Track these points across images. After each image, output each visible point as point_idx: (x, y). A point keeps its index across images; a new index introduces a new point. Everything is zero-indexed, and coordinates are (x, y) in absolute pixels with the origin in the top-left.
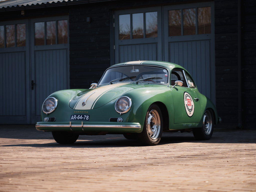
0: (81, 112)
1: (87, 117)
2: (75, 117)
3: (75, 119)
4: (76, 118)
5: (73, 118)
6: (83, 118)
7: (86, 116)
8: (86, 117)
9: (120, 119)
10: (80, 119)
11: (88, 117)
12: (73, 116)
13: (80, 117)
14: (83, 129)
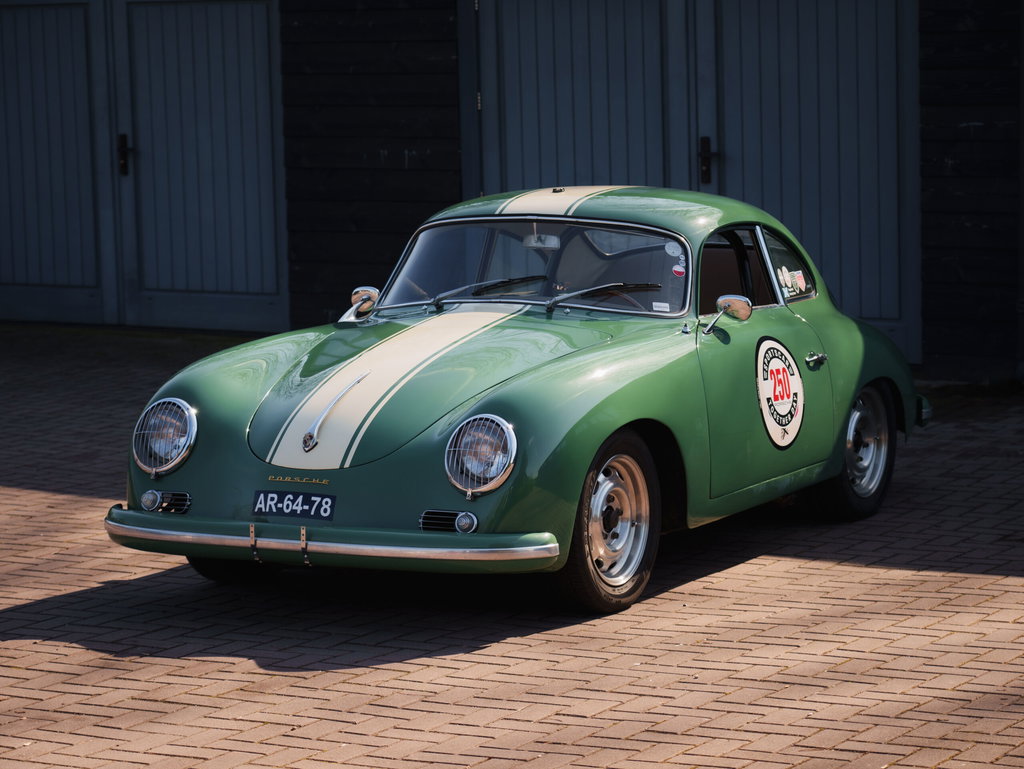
0: (297, 479)
1: (325, 506)
2: (273, 503)
3: (274, 510)
4: (276, 505)
5: (262, 506)
6: (306, 507)
7: (318, 499)
8: (320, 505)
9: (468, 521)
10: (294, 512)
11: (327, 503)
12: (262, 496)
13: (293, 502)
14: (306, 559)
